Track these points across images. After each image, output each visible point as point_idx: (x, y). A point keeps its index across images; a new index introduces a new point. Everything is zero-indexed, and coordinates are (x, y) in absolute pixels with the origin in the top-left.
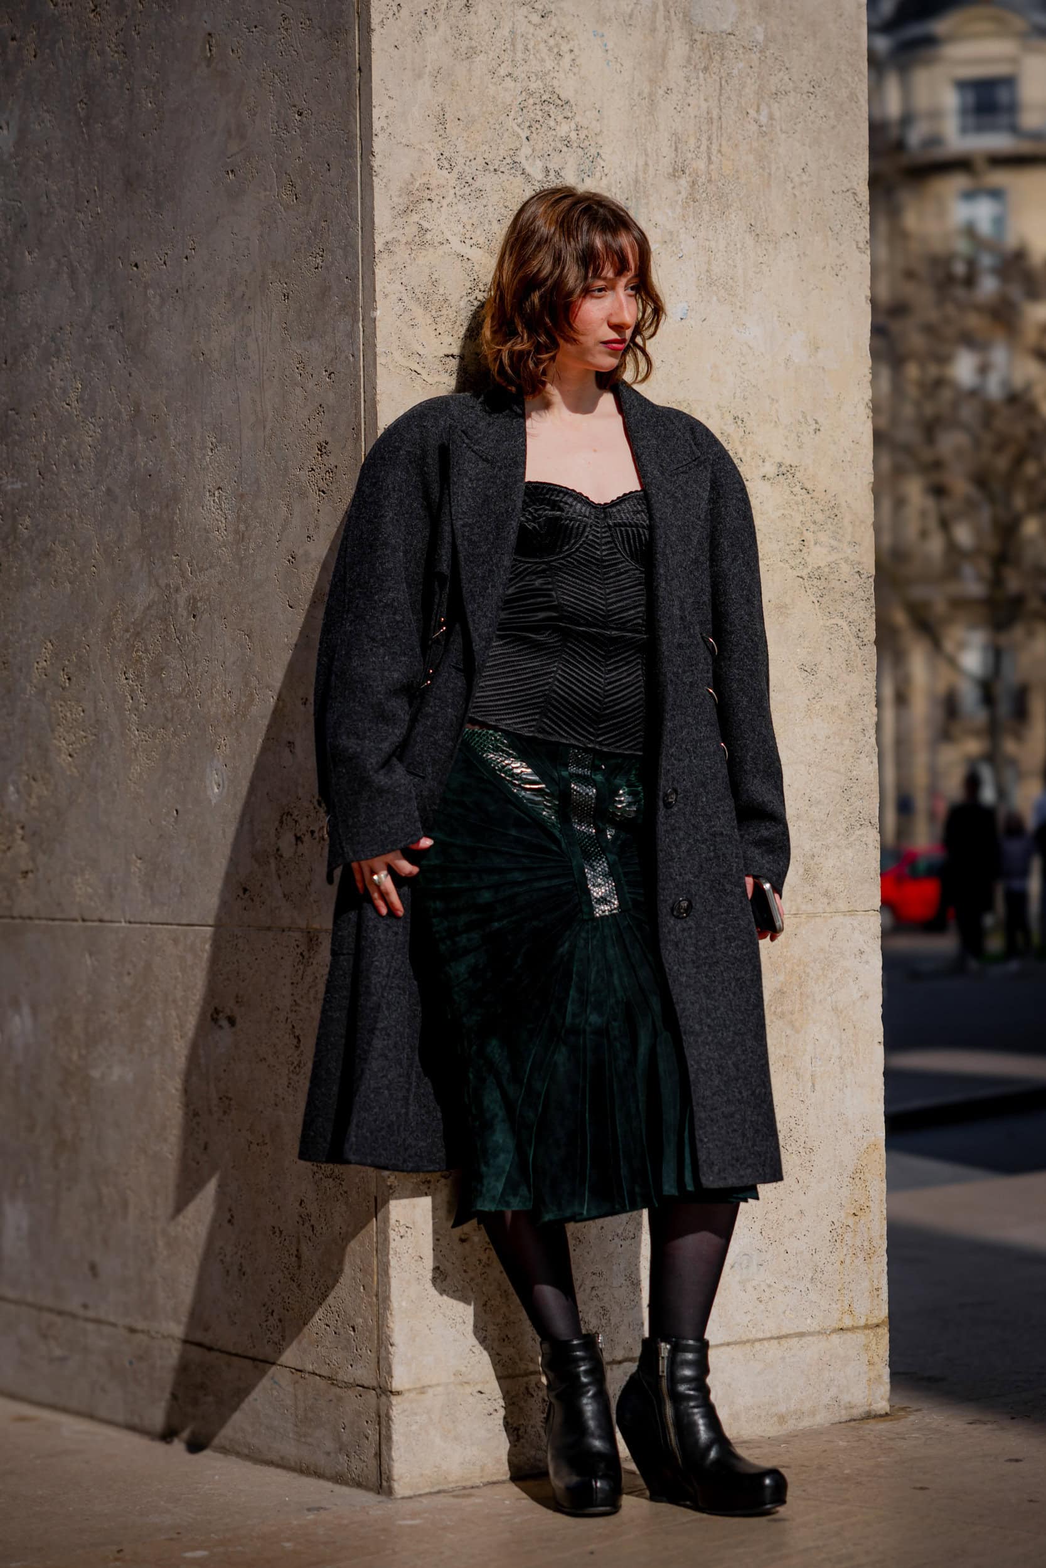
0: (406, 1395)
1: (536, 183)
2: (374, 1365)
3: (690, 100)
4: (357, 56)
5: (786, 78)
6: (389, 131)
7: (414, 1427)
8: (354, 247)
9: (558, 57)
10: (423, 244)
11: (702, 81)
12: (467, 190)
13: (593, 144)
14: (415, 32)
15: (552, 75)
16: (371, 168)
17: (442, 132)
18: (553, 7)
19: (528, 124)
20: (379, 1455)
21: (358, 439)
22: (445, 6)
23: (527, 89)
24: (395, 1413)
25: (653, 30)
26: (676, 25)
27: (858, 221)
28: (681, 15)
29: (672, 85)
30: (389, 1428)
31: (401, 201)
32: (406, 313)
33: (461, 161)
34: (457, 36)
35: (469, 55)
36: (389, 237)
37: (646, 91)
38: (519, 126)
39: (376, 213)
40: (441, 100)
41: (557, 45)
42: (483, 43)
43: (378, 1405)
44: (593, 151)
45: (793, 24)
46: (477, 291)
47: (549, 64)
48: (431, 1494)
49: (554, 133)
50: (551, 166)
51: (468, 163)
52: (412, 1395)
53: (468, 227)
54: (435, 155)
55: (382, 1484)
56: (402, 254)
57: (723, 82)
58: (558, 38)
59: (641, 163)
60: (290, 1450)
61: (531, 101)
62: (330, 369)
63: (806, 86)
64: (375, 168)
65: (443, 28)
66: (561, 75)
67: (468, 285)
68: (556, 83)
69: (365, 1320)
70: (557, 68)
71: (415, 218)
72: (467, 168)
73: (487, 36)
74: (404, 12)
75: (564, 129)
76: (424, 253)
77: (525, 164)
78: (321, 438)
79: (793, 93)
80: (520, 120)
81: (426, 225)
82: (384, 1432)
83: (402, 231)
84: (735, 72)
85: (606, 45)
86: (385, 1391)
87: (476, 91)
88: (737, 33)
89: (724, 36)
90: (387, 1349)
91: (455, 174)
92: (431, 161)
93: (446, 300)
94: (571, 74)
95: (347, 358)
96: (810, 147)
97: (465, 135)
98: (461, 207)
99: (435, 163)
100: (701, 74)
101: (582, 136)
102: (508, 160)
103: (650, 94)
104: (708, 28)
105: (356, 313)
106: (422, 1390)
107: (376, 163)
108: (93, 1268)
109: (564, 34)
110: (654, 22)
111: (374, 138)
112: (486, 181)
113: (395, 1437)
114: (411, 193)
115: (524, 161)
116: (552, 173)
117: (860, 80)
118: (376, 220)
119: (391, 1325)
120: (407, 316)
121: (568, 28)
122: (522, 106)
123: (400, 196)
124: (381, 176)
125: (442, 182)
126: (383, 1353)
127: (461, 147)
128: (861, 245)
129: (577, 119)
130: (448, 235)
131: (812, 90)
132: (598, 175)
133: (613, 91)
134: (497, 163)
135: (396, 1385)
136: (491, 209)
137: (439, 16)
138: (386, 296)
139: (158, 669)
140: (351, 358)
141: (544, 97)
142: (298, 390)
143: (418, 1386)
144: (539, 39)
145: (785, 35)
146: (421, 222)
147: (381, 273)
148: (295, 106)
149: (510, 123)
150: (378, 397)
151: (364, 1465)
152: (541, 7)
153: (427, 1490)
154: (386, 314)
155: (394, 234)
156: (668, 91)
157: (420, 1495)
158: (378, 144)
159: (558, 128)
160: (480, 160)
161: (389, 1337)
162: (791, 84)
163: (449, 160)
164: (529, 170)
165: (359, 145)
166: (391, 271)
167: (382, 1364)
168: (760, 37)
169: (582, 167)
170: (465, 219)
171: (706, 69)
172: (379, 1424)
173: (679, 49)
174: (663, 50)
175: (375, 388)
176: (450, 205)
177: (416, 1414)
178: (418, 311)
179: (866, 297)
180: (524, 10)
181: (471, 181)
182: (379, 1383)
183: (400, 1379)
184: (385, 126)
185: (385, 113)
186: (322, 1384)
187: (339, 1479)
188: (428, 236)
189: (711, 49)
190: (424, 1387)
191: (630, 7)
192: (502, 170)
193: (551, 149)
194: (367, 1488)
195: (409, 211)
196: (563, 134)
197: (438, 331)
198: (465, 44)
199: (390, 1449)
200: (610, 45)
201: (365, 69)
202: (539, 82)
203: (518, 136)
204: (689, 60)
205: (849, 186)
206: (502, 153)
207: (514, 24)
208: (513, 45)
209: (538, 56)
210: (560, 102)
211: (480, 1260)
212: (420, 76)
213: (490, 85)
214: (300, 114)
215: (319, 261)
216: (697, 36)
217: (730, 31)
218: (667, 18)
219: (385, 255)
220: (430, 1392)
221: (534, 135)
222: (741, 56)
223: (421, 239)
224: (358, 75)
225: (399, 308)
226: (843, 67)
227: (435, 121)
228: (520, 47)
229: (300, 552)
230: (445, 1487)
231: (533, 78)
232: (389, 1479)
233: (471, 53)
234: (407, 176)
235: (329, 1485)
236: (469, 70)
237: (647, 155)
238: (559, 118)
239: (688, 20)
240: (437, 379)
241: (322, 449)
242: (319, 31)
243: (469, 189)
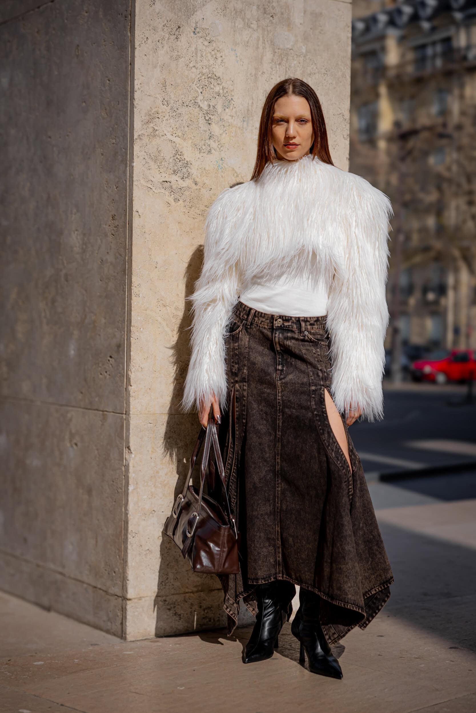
0: (133, 600)
1: (205, 111)
2: (121, 588)
3: (272, 77)
4: (130, 58)
5: (315, 68)
6: (142, 89)
7: (136, 613)
8: (127, 136)
9: (216, 59)
10: (155, 135)
11: (278, 69)
12: (174, 114)
13: (230, 95)
14: (154, 49)
15: (213, 66)
16: (134, 104)
17: (164, 90)
18: (214, 39)
19: (202, 87)
20: (122, 624)
21: (126, 215)
22: (167, 38)
23: (201, 72)
24: (128, 607)
25: (257, 48)
26: (267, 46)
27: (344, 127)
28: (270, 42)
29: (265, 71)
30: (126, 613)
31: (146, 118)
32: (147, 164)
33: (172, 102)
34: (172, 51)
35: (177, 58)
36: (140, 133)
37: (253, 73)
38: (198, 87)
39: (135, 123)
40: (164, 77)
41: (215, 54)
42: (183, 53)
43: (122, 603)
44: (230, 98)
45: (318, 46)
46: (178, 155)
47: (212, 62)
48: (142, 640)
49: (213, 90)
50: (211, 104)
51: (175, 103)
52: (136, 600)
53: (175, 129)
54: (161, 99)
55: (122, 635)
56: (145, 140)
57: (287, 69)
58: (216, 51)
59: (250, 102)
60: (90, 618)
61: (203, 77)
62: (117, 185)
63: (323, 71)
64: (135, 105)
65: (166, 47)
66: (217, 67)
67: (174, 152)
68: (214, 70)
69: (119, 570)
70: (215, 64)
71: (151, 125)
72: (175, 105)
73: (185, 51)
74: (149, 41)
75: (217, 89)
76: (155, 139)
77: (200, 103)
78: (113, 213)
79: (317, 74)
80: (198, 85)
81: (156, 128)
82: (124, 615)
83: (146, 131)
84: (293, 65)
85: (236, 54)
86: (125, 599)
87: (179, 73)
88: (294, 49)
89: (288, 50)
90: (126, 582)
91: (169, 107)
92: (159, 102)
93: (164, 159)
94: (221, 66)
95: (123, 181)
96: (324, 96)
97: (174, 91)
98: (172, 121)
99: (161, 103)
100: (278, 66)
101: (225, 92)
102: (193, 101)
103: (255, 75)
104: (281, 47)
105: (127, 163)
106: (140, 599)
107: (135, 103)
108: (25, 540)
109: (218, 49)
110: (258, 45)
111: (135, 93)
112: (183, 110)
113: (128, 617)
114: (150, 115)
115: (199, 102)
116: (211, 107)
117: (347, 68)
118: (135, 126)
119: (128, 572)
120: (147, 165)
121: (220, 48)
122: (199, 79)
123: (145, 116)
124: (137, 108)
125: (164, 110)
126: (125, 584)
127: (172, 96)
128: (345, 136)
129: (223, 84)
130: (166, 132)
131: (326, 72)
132: (231, 108)
133: (239, 73)
134: (188, 103)
135: (129, 596)
136: (184, 121)
137: (165, 42)
138: (138, 157)
139: (53, 301)
140: (124, 182)
141: (209, 76)
142: (106, 193)
143: (138, 597)
144: (208, 52)
145: (315, 50)
146: (154, 127)
147: (136, 148)
148: (107, 77)
149: (194, 86)
150: (134, 198)
151: (116, 627)
152: (209, 39)
153: (141, 638)
154: (138, 165)
155: (142, 132)
156: (263, 73)
157: (138, 641)
158: (137, 95)
159: (215, 88)
160: (180, 101)
161: (127, 577)
162: (317, 70)
163: (167, 101)
164: (201, 105)
165: (129, 95)
166: (140, 147)
167: (124, 588)
168: (304, 51)
169: (225, 104)
170: (173, 125)
171: (280, 64)
172: (122, 611)
173: (268, 55)
174: (262, 56)
175: (132, 195)
176: (167, 120)
177: (137, 608)
178: (152, 163)
179: (347, 158)
180: (201, 40)
181: (176, 110)
182: (123, 595)
183: (131, 594)
184: (140, 88)
185: (140, 82)
186: (103, 593)
187: (108, 632)
188: (157, 133)
189: (282, 56)
190: (141, 597)
191: (247, 39)
192: (190, 105)
193: (211, 97)
194: (118, 637)
195: (149, 122)
196: (217, 91)
197: (160, 171)
198: (175, 54)
199: (126, 622)
200: (238, 54)
201: (132, 64)
202: (207, 69)
203: (197, 92)
204: (272, 60)
205: (341, 112)
206: (190, 98)
207: (197, 45)
208: (196, 54)
209: (207, 59)
210: (216, 78)
211: (166, 547)
212: (155, 67)
213: (186, 71)
214: (109, 81)
215: (114, 141)
216: (277, 51)
217: (291, 48)
218: (264, 43)
219: (138, 140)
220: (143, 599)
221: (204, 91)
222: (296, 58)
223: (154, 134)
224: (130, 66)
225: (143, 162)
226: (340, 63)
227: (162, 86)
228: (199, 55)
229: (104, 259)
230: (149, 637)
231: (205, 68)
232: (125, 634)
233: (178, 58)
234: (149, 108)
235: (104, 634)
236: (177, 64)
237: (253, 99)
238: (215, 84)
239: (273, 43)
240: (159, 191)
241: (113, 217)
242: (116, 47)
243: (175, 113)
